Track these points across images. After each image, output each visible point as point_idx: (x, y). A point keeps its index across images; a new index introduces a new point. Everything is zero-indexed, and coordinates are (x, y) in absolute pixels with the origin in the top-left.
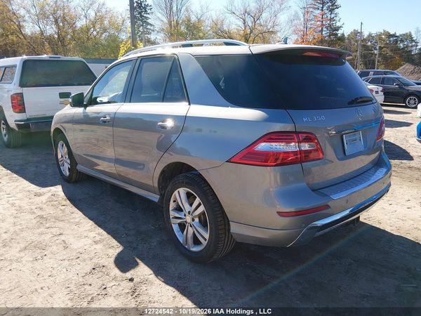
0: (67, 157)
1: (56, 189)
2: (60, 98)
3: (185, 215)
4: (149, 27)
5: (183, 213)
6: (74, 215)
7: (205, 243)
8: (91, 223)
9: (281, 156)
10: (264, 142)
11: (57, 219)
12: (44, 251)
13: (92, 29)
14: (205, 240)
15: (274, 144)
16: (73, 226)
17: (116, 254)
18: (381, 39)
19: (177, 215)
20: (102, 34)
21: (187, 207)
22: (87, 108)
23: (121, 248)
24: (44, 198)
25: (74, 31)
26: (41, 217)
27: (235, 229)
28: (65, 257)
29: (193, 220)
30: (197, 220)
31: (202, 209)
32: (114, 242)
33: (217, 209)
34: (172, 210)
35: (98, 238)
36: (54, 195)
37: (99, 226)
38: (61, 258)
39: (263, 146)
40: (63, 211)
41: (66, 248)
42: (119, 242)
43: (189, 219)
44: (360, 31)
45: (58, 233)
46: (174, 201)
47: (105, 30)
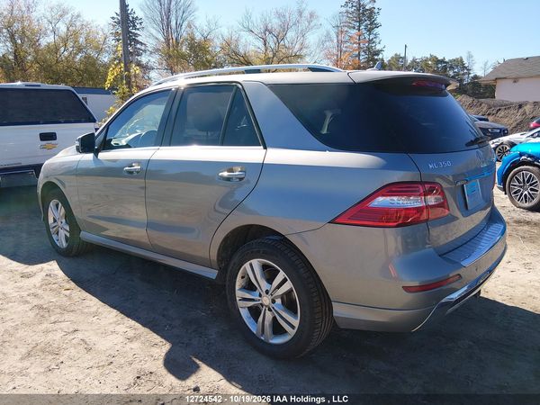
0: (64, 221)
1: (50, 267)
2: (41, 140)
3: (260, 295)
4: (138, 46)
5: (257, 293)
6: (87, 303)
7: (292, 332)
8: (115, 312)
9: (403, 212)
10: (383, 195)
11: (64, 310)
12: (57, 357)
13: (63, 49)
14: (293, 327)
15: (395, 198)
16: (91, 319)
17: (163, 354)
18: (427, 65)
19: (248, 296)
20: (76, 54)
21: (264, 285)
22: (100, 154)
23: (167, 346)
24: (37, 280)
25: (36, 52)
26: (40, 307)
27: (339, 311)
28: (91, 364)
29: (273, 301)
30: (279, 301)
31: (288, 286)
32: (157, 338)
33: (311, 286)
34: (240, 289)
35: (131, 333)
36: (50, 275)
37: (128, 316)
38: (86, 365)
39: (381, 201)
40: (69, 297)
41: (89, 350)
42: (162, 337)
43: (266, 300)
44: (402, 55)
45: (71, 330)
46: (243, 277)
47: (80, 50)
